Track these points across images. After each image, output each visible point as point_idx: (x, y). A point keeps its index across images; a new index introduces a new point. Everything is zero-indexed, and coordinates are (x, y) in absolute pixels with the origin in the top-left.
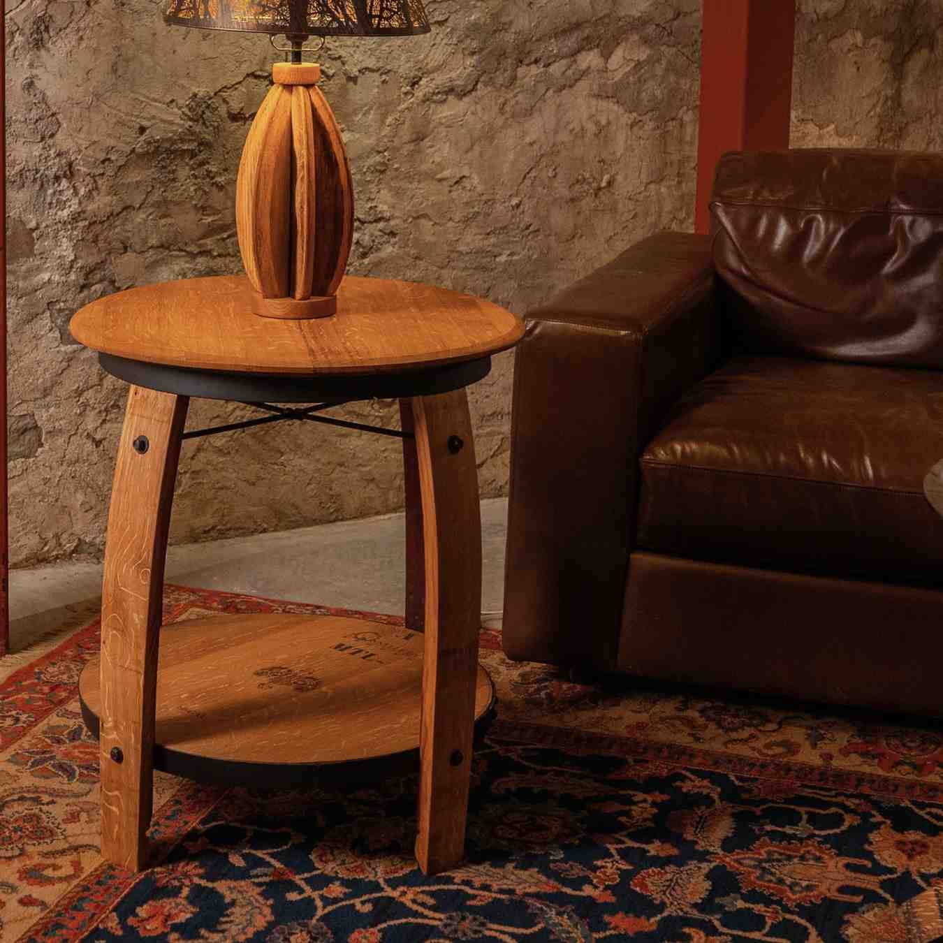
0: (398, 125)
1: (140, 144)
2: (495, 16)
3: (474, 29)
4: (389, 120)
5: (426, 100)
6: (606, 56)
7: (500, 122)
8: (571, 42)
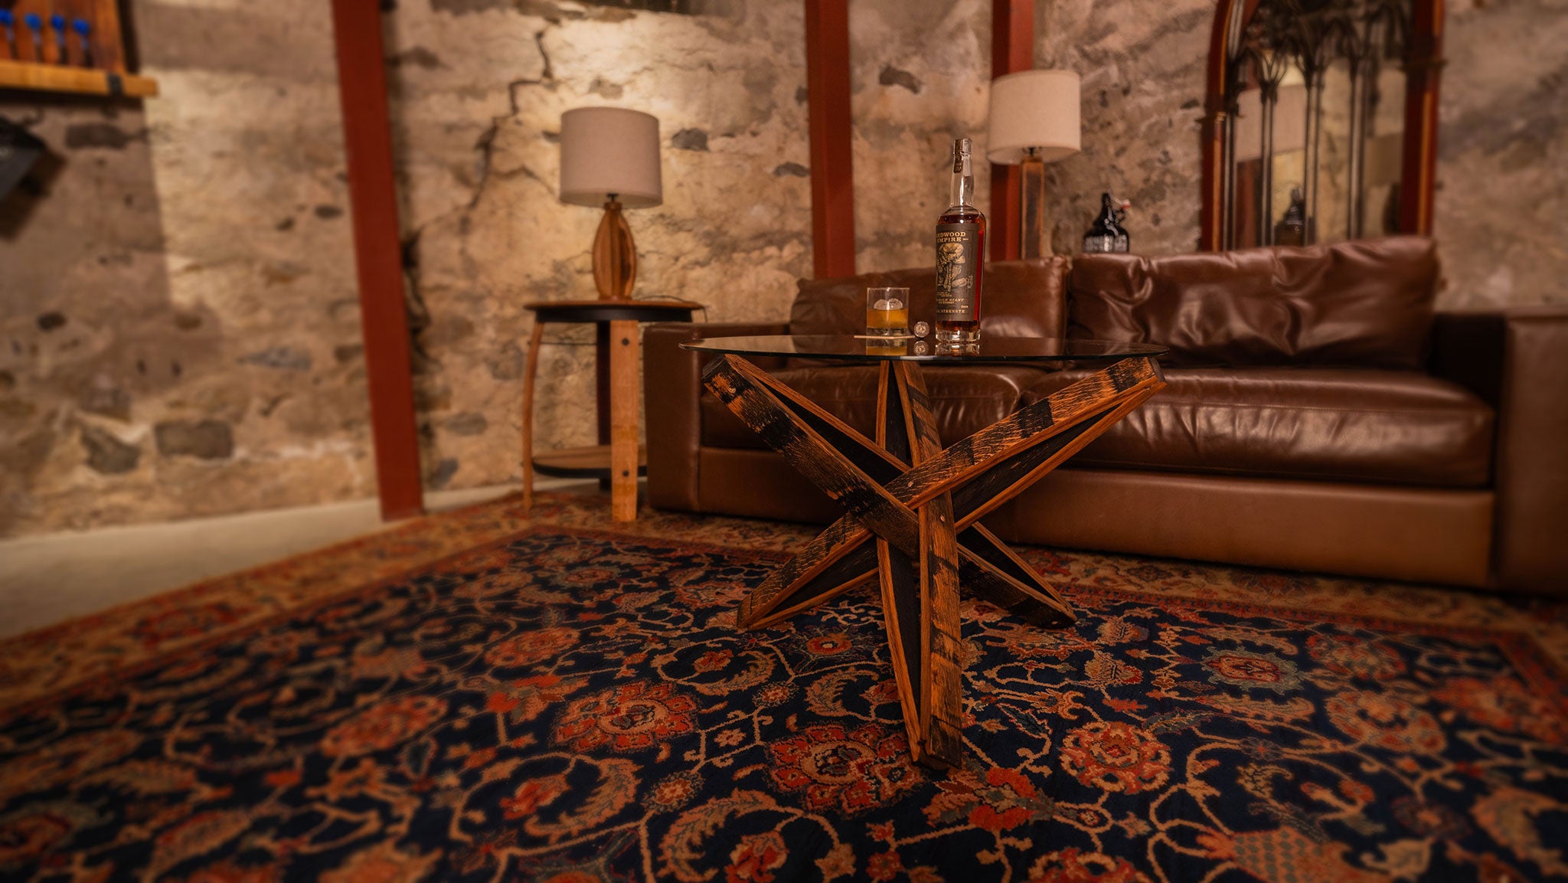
0: (669, 279)
1: (527, 282)
2: (718, 228)
3: (708, 234)
4: (665, 276)
5: (684, 267)
6: (781, 249)
7: (725, 280)
8: (761, 242)
